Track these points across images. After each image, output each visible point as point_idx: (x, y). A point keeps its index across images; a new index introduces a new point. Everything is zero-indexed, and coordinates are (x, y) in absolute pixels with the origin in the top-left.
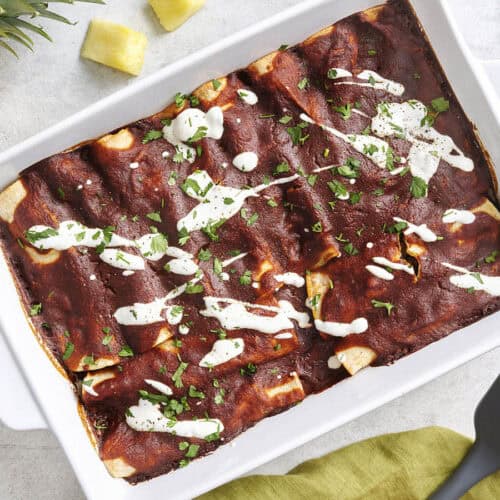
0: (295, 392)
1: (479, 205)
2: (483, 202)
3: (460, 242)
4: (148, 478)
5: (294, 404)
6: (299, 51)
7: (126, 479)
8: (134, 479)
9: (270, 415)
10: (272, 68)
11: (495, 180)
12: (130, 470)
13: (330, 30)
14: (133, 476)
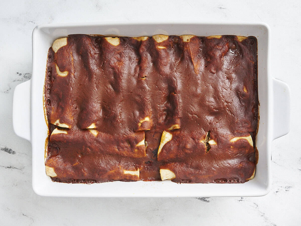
0: (135, 176)
1: (246, 136)
2: (248, 136)
3: (232, 147)
4: (60, 181)
5: (132, 181)
6: (203, 40)
7: (51, 178)
8: (54, 179)
9: (121, 180)
10: (189, 41)
11: (258, 130)
12: (55, 175)
13: (219, 37)
14: (55, 177)
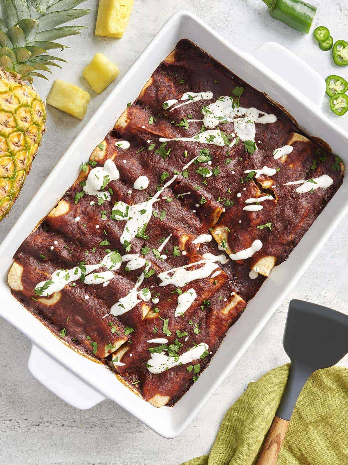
0: (239, 303)
1: (291, 139)
2: (293, 135)
3: (291, 166)
4: (179, 398)
5: (242, 311)
6: (140, 102)
7: (167, 405)
8: (171, 403)
9: (231, 325)
10: (129, 121)
11: (293, 119)
12: (166, 399)
13: (151, 81)
14: (170, 401)
